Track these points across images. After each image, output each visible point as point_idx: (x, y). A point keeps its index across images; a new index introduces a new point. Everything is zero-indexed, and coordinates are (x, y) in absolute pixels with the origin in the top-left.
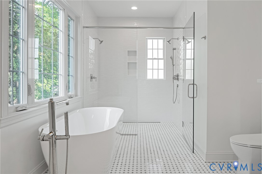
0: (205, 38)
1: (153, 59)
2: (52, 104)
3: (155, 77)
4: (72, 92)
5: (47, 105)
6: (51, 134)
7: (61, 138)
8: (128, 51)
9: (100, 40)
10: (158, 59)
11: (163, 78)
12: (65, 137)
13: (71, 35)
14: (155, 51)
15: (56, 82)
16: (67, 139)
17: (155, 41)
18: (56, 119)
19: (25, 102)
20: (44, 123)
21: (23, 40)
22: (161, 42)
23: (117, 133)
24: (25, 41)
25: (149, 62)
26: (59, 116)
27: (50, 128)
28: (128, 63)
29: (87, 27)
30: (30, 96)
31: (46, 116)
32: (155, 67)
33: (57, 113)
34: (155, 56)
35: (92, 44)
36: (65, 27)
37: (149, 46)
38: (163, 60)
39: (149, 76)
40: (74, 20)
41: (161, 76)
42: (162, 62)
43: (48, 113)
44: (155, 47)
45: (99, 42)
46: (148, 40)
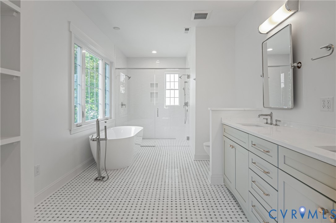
0: (195, 79)
1: (170, 90)
2: (98, 122)
3: (172, 104)
4: (108, 116)
5: (96, 123)
6: (98, 137)
7: (102, 140)
8: (151, 84)
9: (128, 77)
10: (174, 90)
11: (178, 104)
12: (105, 139)
13: (107, 75)
14: (172, 84)
15: (92, 106)
16: (106, 140)
17: (172, 75)
18: (100, 132)
19: (81, 122)
20: (94, 133)
21: (79, 85)
22: (177, 76)
23: (136, 144)
24: (80, 86)
25: (168, 92)
26: (102, 130)
27: (97, 134)
28: (151, 93)
29: (119, 69)
30: (83, 118)
31: (95, 130)
32: (172, 96)
33: (100, 129)
34: (172, 87)
35: (123, 77)
36: (103, 68)
37: (168, 79)
38: (178, 90)
39: (168, 103)
40: (109, 65)
41: (177, 103)
42: (177, 92)
43: (96, 128)
44: (172, 80)
45: (128, 78)
46: (167, 75)
